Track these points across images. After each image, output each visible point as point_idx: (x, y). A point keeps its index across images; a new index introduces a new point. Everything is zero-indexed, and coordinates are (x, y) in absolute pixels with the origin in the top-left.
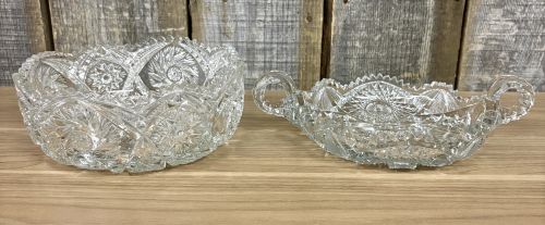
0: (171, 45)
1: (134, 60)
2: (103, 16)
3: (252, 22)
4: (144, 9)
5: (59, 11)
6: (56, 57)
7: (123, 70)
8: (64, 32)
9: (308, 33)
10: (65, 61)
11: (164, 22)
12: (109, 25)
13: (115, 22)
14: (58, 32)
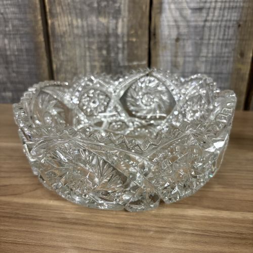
0: (147, 75)
1: (116, 88)
2: (88, 54)
3: (197, 57)
4: (118, 48)
5: (58, 50)
6: (55, 85)
7: (107, 96)
8: (61, 65)
9: (240, 66)
10: (62, 88)
11: (131, 57)
12: (92, 60)
13: (97, 58)
14: (57, 65)
